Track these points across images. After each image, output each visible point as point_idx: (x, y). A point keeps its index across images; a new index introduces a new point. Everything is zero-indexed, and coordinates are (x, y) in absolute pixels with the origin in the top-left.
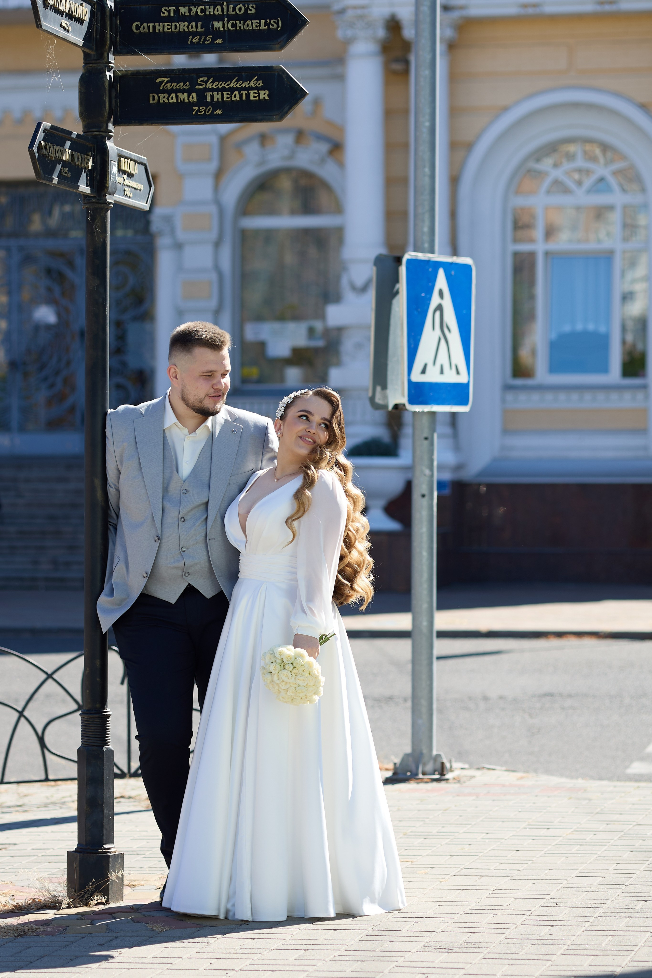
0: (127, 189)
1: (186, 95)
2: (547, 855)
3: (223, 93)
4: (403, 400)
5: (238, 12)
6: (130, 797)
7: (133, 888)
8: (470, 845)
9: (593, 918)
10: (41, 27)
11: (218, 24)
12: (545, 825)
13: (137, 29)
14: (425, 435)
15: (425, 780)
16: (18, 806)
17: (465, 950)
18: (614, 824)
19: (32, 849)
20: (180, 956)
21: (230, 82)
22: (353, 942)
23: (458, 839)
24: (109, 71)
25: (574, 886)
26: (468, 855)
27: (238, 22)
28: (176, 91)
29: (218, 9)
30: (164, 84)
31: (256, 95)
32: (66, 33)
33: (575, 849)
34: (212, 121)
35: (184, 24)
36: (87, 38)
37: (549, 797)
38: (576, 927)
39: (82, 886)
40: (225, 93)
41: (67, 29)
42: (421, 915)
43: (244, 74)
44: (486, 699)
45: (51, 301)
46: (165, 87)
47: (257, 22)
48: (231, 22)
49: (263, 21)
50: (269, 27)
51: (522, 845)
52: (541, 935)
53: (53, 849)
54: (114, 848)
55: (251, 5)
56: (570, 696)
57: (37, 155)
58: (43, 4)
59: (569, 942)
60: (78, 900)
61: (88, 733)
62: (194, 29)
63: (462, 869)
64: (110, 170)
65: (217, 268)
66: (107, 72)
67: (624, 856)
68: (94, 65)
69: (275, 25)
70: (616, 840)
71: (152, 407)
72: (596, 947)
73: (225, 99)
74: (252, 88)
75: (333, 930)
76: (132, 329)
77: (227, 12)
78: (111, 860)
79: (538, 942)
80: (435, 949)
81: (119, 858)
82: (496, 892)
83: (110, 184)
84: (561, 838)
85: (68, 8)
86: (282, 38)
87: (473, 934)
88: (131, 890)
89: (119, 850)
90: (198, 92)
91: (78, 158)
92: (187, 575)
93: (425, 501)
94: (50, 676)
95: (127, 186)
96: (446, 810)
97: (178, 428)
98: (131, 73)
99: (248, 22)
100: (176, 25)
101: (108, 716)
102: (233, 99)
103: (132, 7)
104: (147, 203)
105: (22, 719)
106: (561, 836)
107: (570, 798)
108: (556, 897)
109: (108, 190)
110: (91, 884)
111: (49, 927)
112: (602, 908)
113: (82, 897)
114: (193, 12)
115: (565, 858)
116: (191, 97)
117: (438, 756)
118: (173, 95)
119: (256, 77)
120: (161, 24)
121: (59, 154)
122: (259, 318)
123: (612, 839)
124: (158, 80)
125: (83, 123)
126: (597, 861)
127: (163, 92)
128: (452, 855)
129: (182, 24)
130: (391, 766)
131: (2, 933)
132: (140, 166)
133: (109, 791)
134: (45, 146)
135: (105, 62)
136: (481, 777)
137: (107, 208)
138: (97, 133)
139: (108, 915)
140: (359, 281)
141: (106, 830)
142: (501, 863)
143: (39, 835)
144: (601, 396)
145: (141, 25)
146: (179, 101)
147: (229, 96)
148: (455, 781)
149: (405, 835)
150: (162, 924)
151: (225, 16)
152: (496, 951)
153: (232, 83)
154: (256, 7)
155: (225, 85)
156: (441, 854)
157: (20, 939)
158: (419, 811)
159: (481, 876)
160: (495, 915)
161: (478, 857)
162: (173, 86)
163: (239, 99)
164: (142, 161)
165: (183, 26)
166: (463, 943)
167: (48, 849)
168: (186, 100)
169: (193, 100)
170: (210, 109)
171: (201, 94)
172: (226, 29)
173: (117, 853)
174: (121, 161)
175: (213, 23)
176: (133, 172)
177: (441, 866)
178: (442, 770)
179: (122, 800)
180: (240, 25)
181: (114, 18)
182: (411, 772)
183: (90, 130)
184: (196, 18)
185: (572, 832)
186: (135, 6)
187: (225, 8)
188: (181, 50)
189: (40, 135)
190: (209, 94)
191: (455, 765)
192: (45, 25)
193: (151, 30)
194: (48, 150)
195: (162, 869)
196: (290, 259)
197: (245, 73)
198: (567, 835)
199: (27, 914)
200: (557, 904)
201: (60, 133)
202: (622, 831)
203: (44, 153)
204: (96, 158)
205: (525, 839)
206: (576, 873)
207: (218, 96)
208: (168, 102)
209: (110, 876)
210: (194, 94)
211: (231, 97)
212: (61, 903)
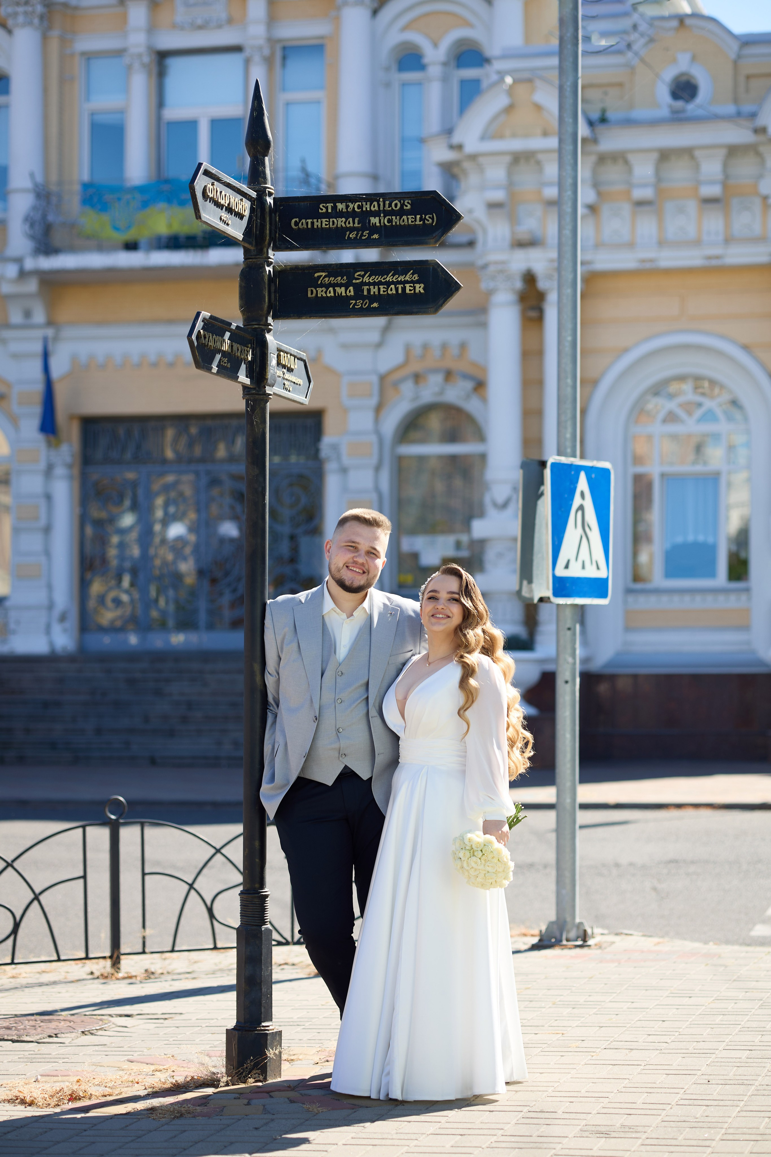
0: (286, 383)
1: (343, 289)
2: (692, 1026)
3: (380, 286)
4: (548, 593)
5: (394, 208)
6: (293, 965)
7: (291, 1063)
8: (617, 1015)
9: (747, 1097)
10: (200, 218)
11: (375, 220)
12: (686, 994)
13: (295, 226)
14: (568, 626)
15: (569, 947)
16: (189, 973)
17: (622, 1135)
18: (752, 992)
19: (197, 1019)
20: (335, 1143)
21: (386, 276)
22: (510, 1125)
23: (605, 1008)
24: (268, 266)
25: (723, 1060)
26: (616, 1026)
27: (394, 217)
28: (334, 285)
29: (374, 205)
30: (322, 278)
31: (412, 288)
32: (225, 226)
33: (718, 1019)
34: (369, 314)
35: (341, 220)
36: (248, 233)
37: (686, 963)
38: (731, 1107)
39: (240, 1064)
40: (381, 287)
41: (227, 222)
42: (575, 1094)
43: (399, 268)
44: (617, 865)
45: (235, 518)
46: (323, 282)
47: (412, 218)
48: (388, 217)
49: (418, 217)
50: (424, 222)
51: (667, 1014)
52: (697, 1116)
53: (217, 1019)
54: (272, 1025)
55: (406, 201)
56: (693, 862)
57: (196, 344)
58: (203, 196)
59: (726, 1125)
60: (236, 1078)
61: (247, 913)
62: (351, 225)
63: (612, 1042)
64: (269, 362)
65: (377, 489)
66: (266, 267)
67: (767, 1027)
68: (254, 260)
69: (430, 220)
70: (756, 1009)
71: (311, 595)
72: (754, 1131)
73: (382, 293)
74: (408, 282)
75: (489, 1111)
76: (304, 542)
77: (384, 208)
78: (269, 1037)
79: (695, 1125)
80: (592, 1133)
81: (277, 1035)
82: (647, 1067)
83: (269, 376)
84: (704, 1007)
85: (227, 202)
86: (437, 233)
87: (629, 1116)
88: (289, 1065)
89: (277, 1027)
90: (355, 286)
91: (238, 350)
92: (344, 756)
93: (568, 687)
94: (218, 851)
95: (287, 380)
96: (591, 978)
97: (337, 613)
98: (290, 268)
99: (403, 217)
100: (333, 221)
101: (267, 896)
102: (390, 292)
103: (291, 204)
104: (306, 398)
105: (193, 892)
106: (703, 1005)
107: (707, 965)
108: (707, 1072)
109: (267, 381)
110: (249, 1062)
111: (206, 1108)
112: (754, 1085)
113: (240, 1074)
114: (350, 209)
115: (710, 1029)
116: (348, 290)
117: (581, 924)
118: (331, 289)
119: (412, 271)
120: (319, 220)
121: (219, 344)
122: (413, 532)
123: (754, 1009)
124: (316, 275)
125: (243, 317)
126: (741, 1033)
127: (321, 286)
128: (601, 1026)
129: (340, 220)
130: (536, 932)
131: (158, 1114)
132: (300, 361)
133: (267, 970)
134: (205, 335)
135: (265, 257)
136: (621, 943)
137: (266, 400)
138: (256, 326)
139: (265, 1094)
140: (500, 499)
141: (264, 1008)
142: (650, 1035)
143: (205, 1004)
144: (710, 598)
145: (300, 221)
146: (337, 295)
147: (385, 290)
148: (597, 947)
149: (554, 1004)
150: (318, 1105)
151: (382, 212)
152: (654, 1136)
153: (388, 277)
154: (411, 202)
155: (382, 279)
156: (590, 1025)
157: (177, 1122)
158: (566, 978)
159: (631, 1049)
160: (649, 1094)
161: (626, 1028)
162: (331, 280)
163: (395, 292)
164: (302, 357)
165: (340, 222)
166: (620, 1126)
167: (212, 1019)
168: (344, 294)
169: (350, 294)
170: (366, 303)
171: (358, 288)
172: (382, 224)
173: (275, 1031)
174: (280, 355)
175: (369, 218)
176: (292, 367)
177: (591, 1038)
178: (584, 936)
179: (285, 967)
180: (396, 221)
181: (273, 215)
182: (556, 938)
183: (250, 323)
184: (353, 214)
185: (713, 1000)
186: (294, 203)
187: (382, 204)
188: (339, 246)
189: (199, 324)
190: (366, 288)
191: (597, 931)
192: (204, 216)
193: (309, 226)
194: (207, 339)
195: (320, 1042)
196: (439, 486)
197: (401, 267)
198: (709, 1004)
199: (185, 1092)
200: (709, 1081)
201: (219, 324)
202: (761, 1000)
203: (204, 342)
204: (256, 350)
205: (670, 1009)
206: (723, 1045)
207: (375, 290)
208: (325, 296)
209: (267, 1053)
210: (351, 288)
211: (387, 290)
212: (219, 1081)
